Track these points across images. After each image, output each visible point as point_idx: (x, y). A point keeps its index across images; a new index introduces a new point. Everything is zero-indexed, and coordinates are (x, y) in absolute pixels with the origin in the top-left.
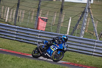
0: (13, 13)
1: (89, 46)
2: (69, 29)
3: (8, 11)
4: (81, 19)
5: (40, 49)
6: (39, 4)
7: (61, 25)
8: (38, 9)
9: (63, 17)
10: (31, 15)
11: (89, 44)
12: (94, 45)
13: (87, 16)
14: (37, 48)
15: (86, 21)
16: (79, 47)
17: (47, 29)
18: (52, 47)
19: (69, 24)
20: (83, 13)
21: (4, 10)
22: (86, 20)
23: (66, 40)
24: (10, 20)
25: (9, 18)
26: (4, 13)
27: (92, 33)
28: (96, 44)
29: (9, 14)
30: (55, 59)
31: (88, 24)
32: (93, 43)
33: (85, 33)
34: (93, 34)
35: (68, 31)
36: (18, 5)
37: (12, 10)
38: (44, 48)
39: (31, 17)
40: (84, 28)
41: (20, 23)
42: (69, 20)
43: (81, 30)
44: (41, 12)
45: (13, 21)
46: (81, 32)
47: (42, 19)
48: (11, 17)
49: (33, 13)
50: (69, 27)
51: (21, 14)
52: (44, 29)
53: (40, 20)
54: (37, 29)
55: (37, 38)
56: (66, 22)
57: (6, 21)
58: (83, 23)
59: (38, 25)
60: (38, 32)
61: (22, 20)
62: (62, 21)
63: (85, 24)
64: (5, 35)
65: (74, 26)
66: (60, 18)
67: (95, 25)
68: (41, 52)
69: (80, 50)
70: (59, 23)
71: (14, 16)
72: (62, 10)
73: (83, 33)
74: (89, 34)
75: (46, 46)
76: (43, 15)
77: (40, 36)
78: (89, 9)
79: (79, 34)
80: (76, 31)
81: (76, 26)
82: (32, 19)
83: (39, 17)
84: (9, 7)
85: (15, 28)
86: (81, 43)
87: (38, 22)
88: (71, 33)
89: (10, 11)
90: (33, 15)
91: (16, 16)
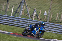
1: (24, 23)
2: (12, 12)
4: (19, 6)
7: (8, 10)
9: (9, 5)
11: (25, 22)
12: (28, 22)
13: (23, 4)
15: (23, 8)
16: (18, 24)
22: (23, 7)
27: (26, 15)
28: (29, 21)
32: (27, 21)
33: (22, 15)
35: (12, 14)
38: (30, 30)
40: (22, 12)
43: (20, 13)
46: (20, 14)
50: (12, 11)
56: (11, 8)
58: (21, 9)
63: (22, 10)
65: (16, 11)
66: (7, 6)
67: (28, 10)
69: (19, 25)
70: (6, 9)
72: (8, 1)
73: (21, 15)
79: (18, 16)
80: (17, 14)
86: (20, 21)
88: (14, 15)
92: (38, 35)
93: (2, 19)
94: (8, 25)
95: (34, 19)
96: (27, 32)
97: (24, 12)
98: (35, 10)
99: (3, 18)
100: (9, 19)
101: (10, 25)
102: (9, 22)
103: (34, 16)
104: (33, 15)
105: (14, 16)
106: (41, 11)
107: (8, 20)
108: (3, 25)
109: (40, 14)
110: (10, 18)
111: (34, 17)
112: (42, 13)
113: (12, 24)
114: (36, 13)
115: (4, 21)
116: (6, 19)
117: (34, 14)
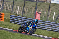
0: (21, 10)
2: (53, 19)
3: (18, 8)
6: (36, 4)
7: (49, 16)
8: (36, 7)
9: (50, 12)
10: (32, 11)
14: (21, 27)
17: (41, 19)
18: (29, 26)
19: (54, 16)
21: (16, 7)
23: (37, 22)
24: (20, 14)
25: (19, 12)
26: (16, 9)
29: (19, 10)
30: (31, 33)
35: (53, 20)
36: (24, 5)
37: (21, 8)
38: (25, 27)
39: (31, 12)
41: (25, 15)
42: (54, 13)
44: (37, 9)
45: (21, 14)
47: (38, 13)
48: (20, 12)
49: (33, 9)
50: (54, 18)
51: (26, 10)
52: (39, 19)
53: (37, 14)
54: (35, 18)
56: (52, 14)
57: (17, 14)
59: (36, 17)
61: (26, 13)
62: (50, 14)
64: (17, 22)
65: (57, 17)
66: (48, 12)
71: (22, 11)
72: (49, 8)
76: (39, 10)
80: (58, 20)
82: (32, 13)
83: (36, 12)
84: (19, 6)
85: (22, 18)
87: (36, 14)
89: (19, 8)
90: (33, 10)
91: (23, 11)
93: (44, 25)
94: (49, 30)
100: (50, 25)
101: (51, 31)
102: (51, 28)
105: (55, 22)
107: (50, 26)
108: (44, 30)
110: (52, 24)
113: (53, 29)
115: (45, 27)
116: (47, 25)
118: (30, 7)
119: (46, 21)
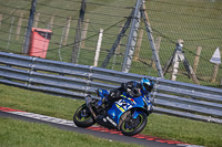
2: (97, 53)
4: (124, 31)
5: (93, 108)
6: (33, 1)
7: (82, 45)
8: (32, 12)
9: (86, 28)
10: (15, 25)
13: (137, 25)
15: (136, 36)
18: (119, 103)
19: (99, 44)
20: (130, 19)
22: (135, 34)
27: (149, 62)
31: (140, 43)
33: (133, 63)
34: (150, 66)
35: (96, 58)
38: (100, 107)
39: (15, 29)
40: (131, 52)
43: (124, 56)
44: (37, 19)
46: (124, 60)
47: (40, 33)
49: (21, 20)
50: (98, 50)
52: (44, 55)
53: (36, 36)
54: (29, 54)
55: (28, 75)
56: (93, 39)
58: (128, 42)
60: (31, 61)
62: (84, 36)
63: (133, 44)
65: (110, 47)
66: (78, 30)
67: (156, 46)
68: (94, 115)
70: (77, 41)
73: (129, 62)
74: (142, 65)
75: (105, 103)
77: (35, 70)
78: (142, 10)
79: (120, 65)
80: (114, 59)
81: (114, 49)
83: (33, 29)
87: (31, 39)
88: (104, 64)
90: (20, 24)
92: (128, 124)
93: (61, 77)
95: (174, 77)
96: (89, 114)
97: (141, 54)
98: (178, 45)
99: (63, 74)
100: (87, 77)
102: (88, 88)
103: (176, 65)
104: (171, 64)
105: (104, 66)
106: (200, 49)
107: (84, 80)
109: (197, 59)
110: (90, 75)
111: (176, 71)
112: (206, 58)
114: (182, 58)
115: (67, 85)
116: (74, 79)
117: (176, 58)
118: (8, 9)
119: (71, 62)
